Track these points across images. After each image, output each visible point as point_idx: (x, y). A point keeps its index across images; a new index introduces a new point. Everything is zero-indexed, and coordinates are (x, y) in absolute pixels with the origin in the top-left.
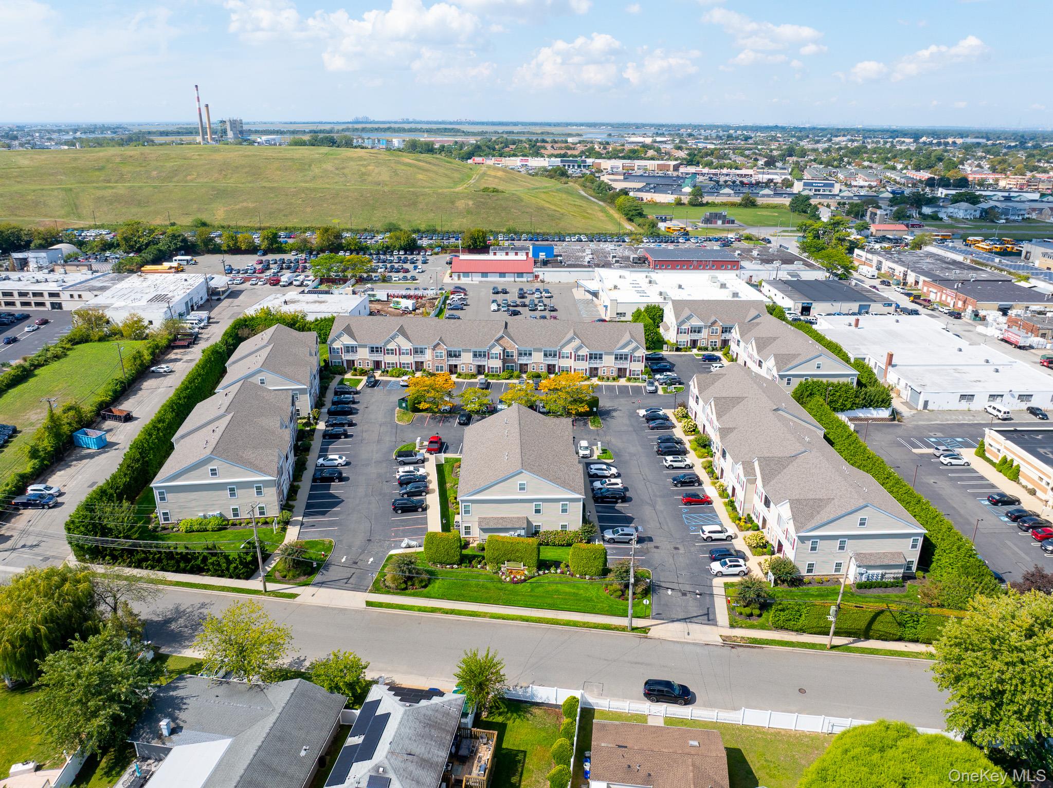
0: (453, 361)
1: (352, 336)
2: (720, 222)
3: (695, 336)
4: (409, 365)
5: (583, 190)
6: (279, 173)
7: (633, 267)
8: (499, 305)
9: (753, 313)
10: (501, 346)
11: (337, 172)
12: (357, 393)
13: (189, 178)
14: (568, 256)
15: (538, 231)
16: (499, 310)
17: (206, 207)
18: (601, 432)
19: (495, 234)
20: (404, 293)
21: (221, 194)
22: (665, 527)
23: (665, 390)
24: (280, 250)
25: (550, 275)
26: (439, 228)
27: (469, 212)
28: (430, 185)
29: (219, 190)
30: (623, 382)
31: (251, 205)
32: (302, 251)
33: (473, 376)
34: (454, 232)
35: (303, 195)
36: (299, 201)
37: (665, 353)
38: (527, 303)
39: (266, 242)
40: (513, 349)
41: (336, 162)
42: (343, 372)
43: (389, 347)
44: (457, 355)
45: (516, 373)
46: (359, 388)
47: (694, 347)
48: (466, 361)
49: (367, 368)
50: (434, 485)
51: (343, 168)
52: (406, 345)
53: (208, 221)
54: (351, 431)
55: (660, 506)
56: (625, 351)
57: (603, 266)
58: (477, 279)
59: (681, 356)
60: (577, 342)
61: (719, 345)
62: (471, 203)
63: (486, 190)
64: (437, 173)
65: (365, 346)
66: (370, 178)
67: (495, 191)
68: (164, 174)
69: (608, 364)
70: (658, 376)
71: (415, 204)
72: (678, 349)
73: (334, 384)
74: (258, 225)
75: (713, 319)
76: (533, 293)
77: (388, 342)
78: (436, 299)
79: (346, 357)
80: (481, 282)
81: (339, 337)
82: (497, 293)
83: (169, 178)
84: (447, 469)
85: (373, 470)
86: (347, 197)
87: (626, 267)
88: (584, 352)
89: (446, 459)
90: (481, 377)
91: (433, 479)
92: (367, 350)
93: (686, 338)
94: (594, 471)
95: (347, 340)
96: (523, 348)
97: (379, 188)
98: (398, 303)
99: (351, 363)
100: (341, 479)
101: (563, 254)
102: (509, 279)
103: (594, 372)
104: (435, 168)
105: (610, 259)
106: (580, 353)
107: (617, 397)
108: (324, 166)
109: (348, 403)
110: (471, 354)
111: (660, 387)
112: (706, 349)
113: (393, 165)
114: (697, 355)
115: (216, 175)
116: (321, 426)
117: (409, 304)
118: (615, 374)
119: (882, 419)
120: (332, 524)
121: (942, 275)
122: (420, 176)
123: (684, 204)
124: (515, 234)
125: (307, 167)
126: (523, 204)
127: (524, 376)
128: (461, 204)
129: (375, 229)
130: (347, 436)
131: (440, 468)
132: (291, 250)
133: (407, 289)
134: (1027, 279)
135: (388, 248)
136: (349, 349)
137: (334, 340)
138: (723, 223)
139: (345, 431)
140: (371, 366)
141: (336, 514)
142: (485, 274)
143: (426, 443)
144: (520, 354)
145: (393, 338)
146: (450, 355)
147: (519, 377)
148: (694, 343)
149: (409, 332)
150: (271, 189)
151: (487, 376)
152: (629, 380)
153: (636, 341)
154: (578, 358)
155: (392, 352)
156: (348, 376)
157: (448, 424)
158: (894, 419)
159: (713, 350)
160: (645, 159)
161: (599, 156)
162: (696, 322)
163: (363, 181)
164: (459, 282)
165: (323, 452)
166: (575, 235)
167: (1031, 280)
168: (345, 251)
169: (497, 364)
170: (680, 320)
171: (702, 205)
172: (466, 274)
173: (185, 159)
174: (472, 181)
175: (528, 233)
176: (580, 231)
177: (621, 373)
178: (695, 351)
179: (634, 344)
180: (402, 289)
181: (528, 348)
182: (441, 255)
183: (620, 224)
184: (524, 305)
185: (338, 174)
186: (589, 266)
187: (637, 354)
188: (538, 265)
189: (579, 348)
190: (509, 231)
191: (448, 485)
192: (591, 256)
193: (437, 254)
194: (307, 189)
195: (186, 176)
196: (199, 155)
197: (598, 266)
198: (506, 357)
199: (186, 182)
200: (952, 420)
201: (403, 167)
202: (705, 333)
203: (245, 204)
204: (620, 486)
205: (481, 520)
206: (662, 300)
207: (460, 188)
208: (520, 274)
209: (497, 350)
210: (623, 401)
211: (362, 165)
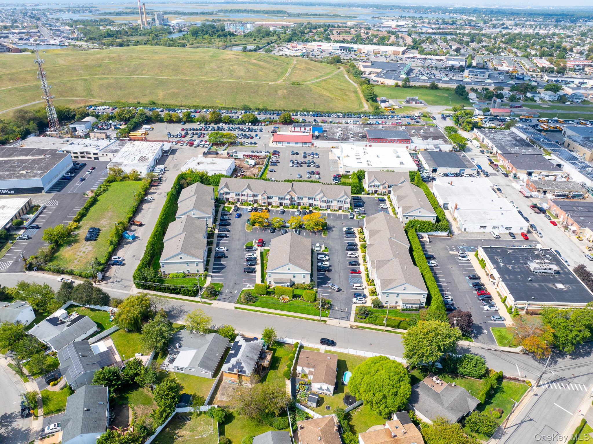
0: (270, 200)
1: (228, 188)
2: (414, 103)
3: (376, 189)
4: (251, 201)
5: (347, 75)
6: (188, 69)
7: (359, 140)
8: (293, 163)
9: (403, 179)
10: (290, 195)
11: (218, 69)
12: (230, 214)
13: (144, 72)
14: (329, 131)
15: (318, 110)
16: (293, 166)
17: (154, 91)
18: (326, 238)
19: (297, 112)
20: (250, 154)
21: (161, 83)
22: (341, 283)
23: (357, 218)
24: (192, 122)
25: (319, 144)
26: (269, 108)
27: (284, 97)
28: (266, 79)
29: (159, 81)
30: (340, 212)
31: (176, 91)
32: (202, 122)
33: (278, 207)
34: (276, 110)
35: (201, 85)
36: (200, 89)
37: (362, 196)
38: (307, 162)
39: (185, 118)
40: (295, 196)
41: (217, 62)
42: (224, 203)
43: (243, 193)
44: (271, 198)
45: (296, 206)
46: (231, 212)
47: (376, 193)
48: (275, 201)
49: (234, 201)
50: (259, 261)
51: (221, 67)
52: (250, 193)
53: (156, 102)
54: (228, 234)
55: (341, 274)
56: (342, 199)
57: (345, 140)
58: (284, 145)
59: (369, 198)
60: (322, 195)
61: (387, 193)
62: (285, 91)
63: (293, 83)
64: (268, 69)
65: (233, 193)
66: (235, 74)
67: (299, 84)
68: (131, 69)
69: (335, 205)
70: (356, 210)
71: (257, 92)
72: (368, 194)
73: (220, 209)
74: (180, 104)
75: (385, 181)
76: (310, 155)
77: (243, 191)
78: (265, 158)
79: (225, 197)
80: (286, 146)
81: (222, 188)
82: (294, 154)
83: (133, 72)
84: (264, 254)
85: (237, 254)
86: (223, 87)
87: (356, 141)
88: (325, 199)
89: (264, 249)
90: (281, 207)
91: (259, 258)
92: (234, 194)
93: (372, 189)
94: (319, 258)
95: (226, 190)
96: (299, 196)
97: (239, 81)
98: (247, 162)
99: (227, 199)
100: (225, 257)
101: (327, 130)
102: (300, 145)
103: (329, 207)
104: (267, 65)
105: (349, 134)
106: (323, 199)
107: (336, 220)
108: (212, 65)
109: (226, 220)
110: (277, 198)
111: (356, 215)
112: (381, 194)
113: (246, 65)
114: (376, 197)
115: (157, 70)
116: (216, 231)
117: (252, 162)
118: (337, 209)
119: (444, 236)
120: (222, 276)
121: (509, 150)
122: (260, 73)
123: (399, 86)
124: (307, 111)
125: (203, 66)
126: (312, 92)
127: (299, 207)
128: (280, 92)
129: (237, 107)
130: (227, 237)
131: (262, 253)
132: (197, 122)
133: (252, 152)
134: (550, 154)
135: (243, 121)
136: (227, 194)
137: (220, 190)
138: (416, 103)
139: (226, 235)
140: (236, 201)
141: (224, 272)
142: (288, 143)
143: (257, 241)
144: (298, 198)
145: (245, 190)
146: (269, 198)
147: (297, 208)
148: (376, 192)
149: (252, 187)
150: (186, 80)
151: (284, 207)
152: (343, 211)
153: (347, 195)
154: (322, 201)
155: (244, 195)
156: (226, 205)
157: (266, 232)
158: (449, 236)
159: (384, 195)
162: (377, 183)
163: (231, 75)
164: (276, 146)
165: (218, 246)
166: (336, 113)
167: (552, 155)
168: (223, 123)
169: (288, 202)
170: (370, 181)
171: (409, 87)
172: (280, 142)
173: (140, 59)
174: (287, 74)
175: (313, 112)
176: (340, 110)
177: (340, 208)
178: (376, 195)
179: (346, 197)
180: (249, 152)
181: (301, 196)
182: (270, 126)
183: (361, 103)
184: (305, 163)
185: (218, 71)
186: (339, 140)
187: (347, 201)
188: (314, 138)
189: (323, 197)
190: (304, 111)
191: (264, 262)
192: (340, 133)
193: (267, 125)
194: (204, 81)
195: (142, 71)
196: (147, 56)
197: (343, 139)
198: (292, 200)
199: (142, 75)
200: (474, 237)
201: (252, 67)
202: (381, 187)
203: (173, 90)
204: (328, 265)
205: (275, 279)
206: (366, 165)
207: (280, 82)
208: (305, 143)
209: (288, 197)
210: (338, 222)
211: (231, 65)
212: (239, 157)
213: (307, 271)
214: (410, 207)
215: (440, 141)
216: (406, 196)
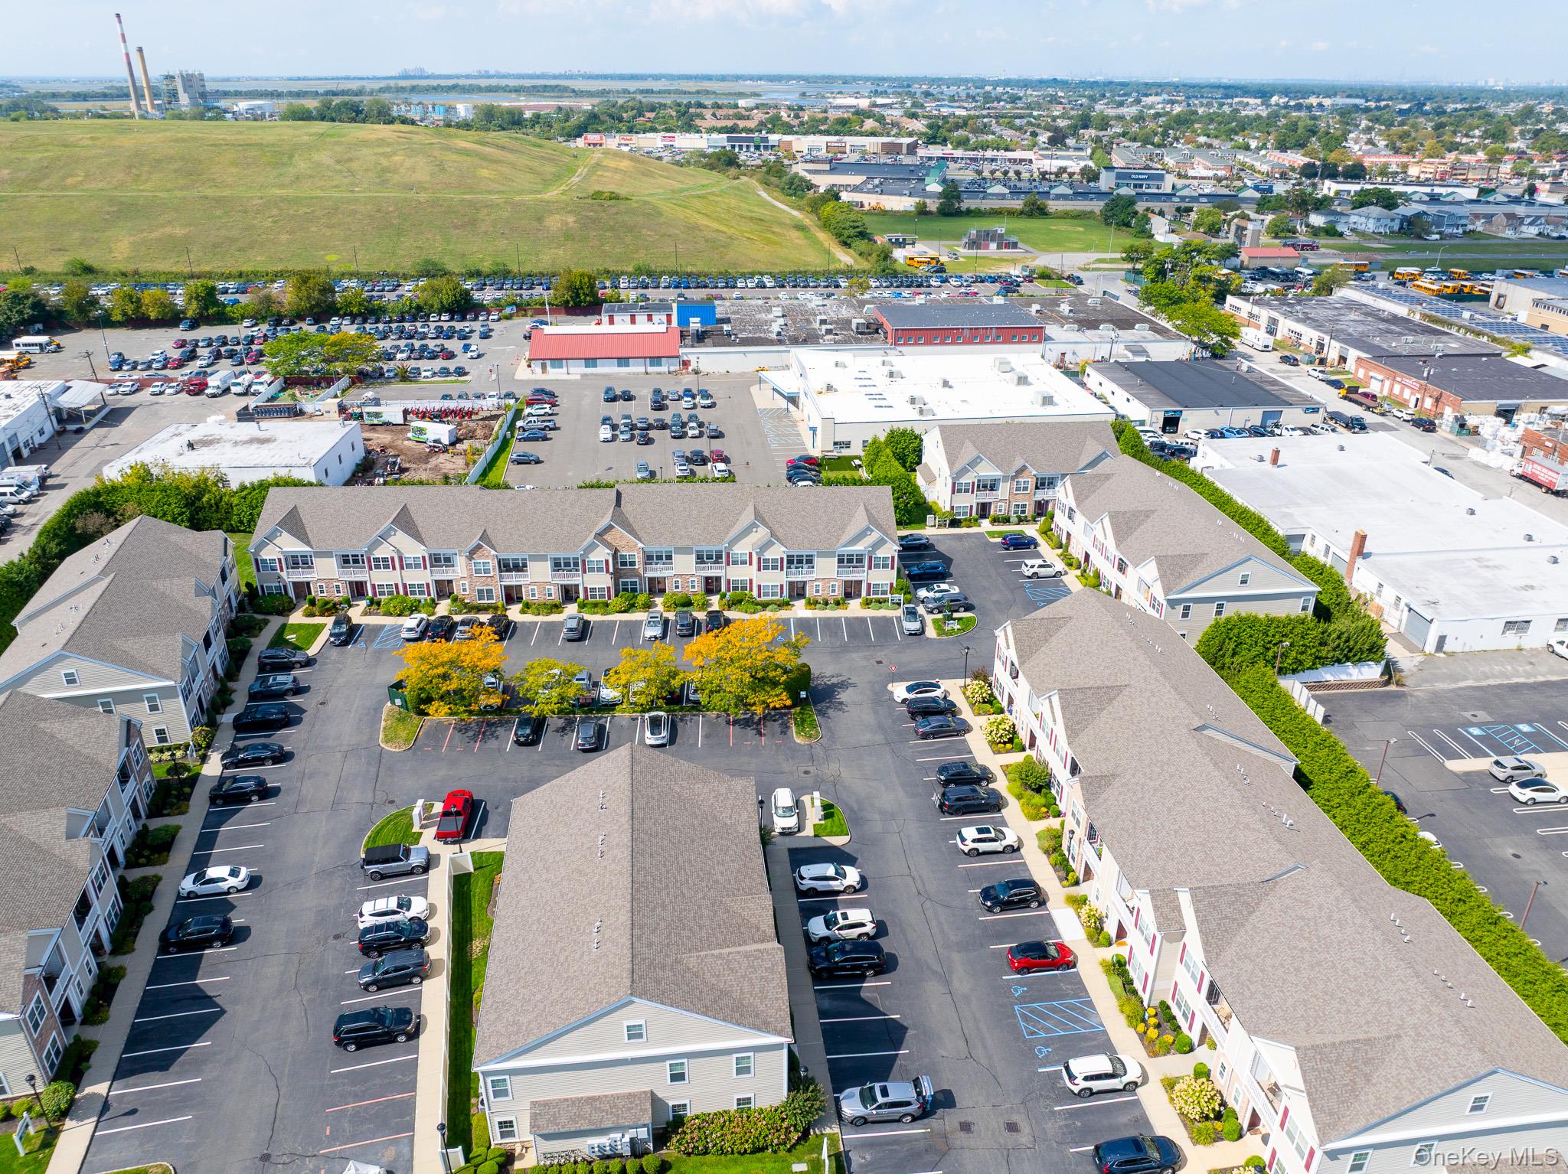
0: (513, 579)
1: (300, 533)
2: (993, 246)
3: (986, 497)
4: (423, 588)
5: (764, 190)
6: (234, 170)
7: (858, 341)
8: (614, 427)
9: (1092, 450)
10: (608, 545)
11: (338, 167)
12: (309, 662)
13: (70, 181)
14: (742, 321)
15: (689, 269)
16: (614, 438)
17: (96, 235)
18: (818, 751)
19: (615, 276)
20: (438, 405)
21: (125, 211)
22: (979, 1052)
23: (941, 631)
24: (223, 319)
25: (710, 360)
26: (515, 268)
27: (568, 236)
28: (502, 188)
29: (122, 203)
30: (855, 608)
31: (179, 231)
32: (264, 319)
33: (556, 608)
34: (542, 274)
35: (275, 212)
36: (268, 223)
37: (929, 531)
38: (668, 421)
39: (194, 305)
40: (632, 550)
41: (337, 148)
42: (288, 609)
43: (380, 553)
44: (519, 567)
45: (642, 598)
46: (311, 652)
47: (983, 516)
48: (539, 579)
49: (337, 597)
50: (440, 950)
51: (350, 160)
52: (414, 550)
53: (95, 264)
54: (272, 774)
55: (962, 983)
56: (859, 548)
57: (805, 342)
58: (576, 371)
59: (960, 537)
60: (761, 533)
61: (1030, 511)
62: (571, 219)
63: (597, 195)
64: (513, 166)
65: (328, 554)
66: (396, 178)
67: (614, 197)
68: (22, 175)
69: (825, 574)
70: (923, 593)
71: (473, 223)
72: (955, 523)
73: (260, 643)
74: (187, 270)
75: (1019, 463)
76: (680, 398)
77: (375, 544)
78: (495, 417)
79: (290, 577)
80: (584, 376)
81: (270, 538)
82: (614, 399)
83: (32, 182)
84: (478, 889)
85: (308, 901)
86: (354, 212)
87: (845, 342)
88: (777, 552)
89: (476, 856)
90: (572, 609)
91: (442, 923)
92: (333, 562)
93: (969, 501)
94: (807, 884)
95: (290, 544)
96: (654, 549)
97: (412, 194)
98: (421, 431)
99: (303, 589)
100: (233, 936)
101: (733, 317)
102: (636, 368)
103: (797, 591)
104: (511, 157)
105: (816, 325)
106: (769, 555)
107: (844, 648)
108: (316, 157)
109: (281, 695)
110: (548, 565)
111: (929, 619)
112: (1006, 520)
113: (436, 153)
114: (992, 534)
115: (120, 176)
116: (213, 767)
117: (440, 432)
118: (839, 593)
119: (1369, 684)
120: (182, 1101)
122: (484, 173)
123: (930, 213)
124: (650, 274)
125: (285, 159)
126: (662, 220)
127: (659, 600)
128: (553, 222)
129: (401, 272)
130: (265, 792)
131: (461, 885)
132: (243, 318)
133: (445, 397)
134: (1526, 350)
135: (419, 308)
136: (297, 562)
137: (262, 545)
138: (999, 247)
139: (261, 782)
140: (345, 593)
142: (591, 361)
143: (438, 807)
144: (649, 558)
145: (384, 537)
146: (505, 566)
147: (648, 606)
148: (984, 510)
149: (419, 520)
150: (219, 201)
151: (582, 606)
152: (867, 603)
153: (879, 527)
154: (764, 565)
155: (385, 563)
156: (297, 618)
157: (493, 744)
158: (1388, 683)
159: (1020, 521)
160: (862, 134)
161: (788, 129)
162: (987, 471)
163: (384, 183)
164: (544, 377)
165: (198, 865)
166: (752, 275)
167: (1532, 353)
168: (342, 317)
169: (602, 581)
170: (958, 467)
171: (959, 214)
172: (557, 361)
173: (66, 146)
174: (575, 179)
175: (671, 274)
176: (763, 268)
177: (851, 591)
178: (986, 525)
179: (876, 535)
180: (434, 398)
181: (664, 549)
182: (516, 321)
183: (829, 252)
184: (664, 427)
185: (341, 171)
186: (780, 342)
187: (881, 553)
188: (688, 340)
189: (767, 545)
190: (639, 271)
191: (477, 945)
192: (781, 321)
193: (509, 317)
194: (283, 199)
195: (63, 178)
196: (92, 139)
197: (795, 341)
198: (620, 567)
199: (64, 189)
200: (1497, 675)
201: (454, 157)
202: (1004, 490)
203: (168, 230)
204: (869, 928)
205: (540, 1110)
206: (914, 415)
207: (552, 194)
208: (656, 360)
209: (601, 554)
210: (857, 658)
211: (383, 154)
212: (385, 418)
213: (764, 1027)
214: (1196, 559)
215: (1140, 331)
216: (1148, 514)
